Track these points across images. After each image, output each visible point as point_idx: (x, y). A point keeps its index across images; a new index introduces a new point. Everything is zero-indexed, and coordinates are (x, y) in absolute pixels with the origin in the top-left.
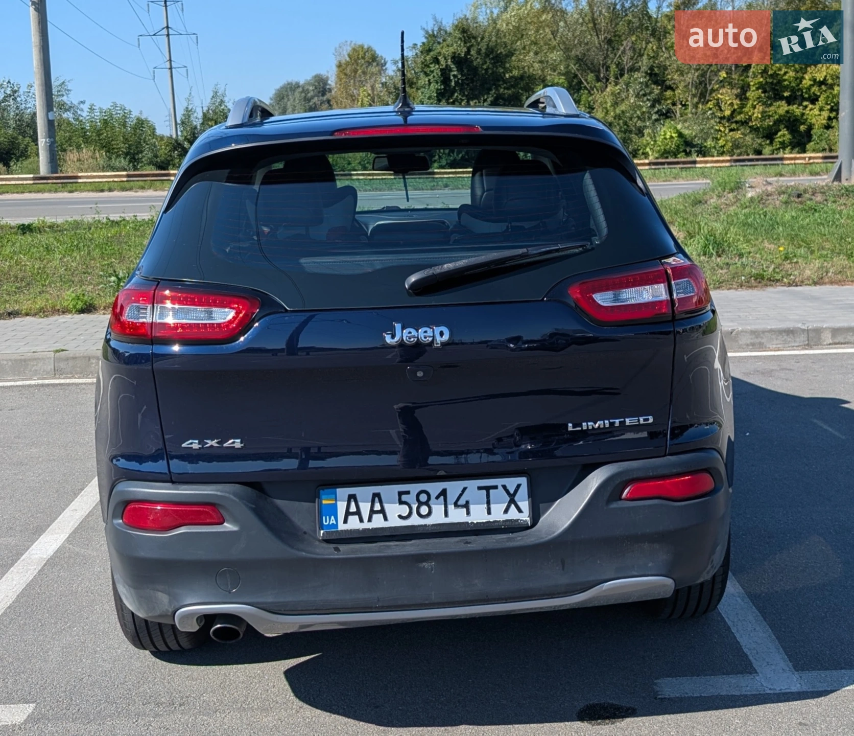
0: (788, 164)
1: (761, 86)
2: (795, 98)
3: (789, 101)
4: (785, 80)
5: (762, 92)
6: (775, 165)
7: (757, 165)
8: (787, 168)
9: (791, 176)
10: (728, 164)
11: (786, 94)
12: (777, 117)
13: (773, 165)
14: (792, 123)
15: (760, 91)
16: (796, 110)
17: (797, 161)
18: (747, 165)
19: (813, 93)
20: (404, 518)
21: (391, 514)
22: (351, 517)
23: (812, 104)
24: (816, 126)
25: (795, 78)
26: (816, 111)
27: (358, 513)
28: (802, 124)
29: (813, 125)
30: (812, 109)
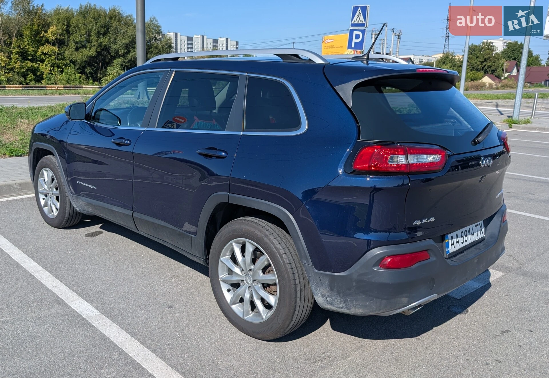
0: (49, 90)
1: (17, 53)
2: (34, 60)
4: (29, 51)
5: (19, 56)
6: (43, 90)
7: (35, 90)
8: (49, 91)
9: (51, 95)
10: (20, 89)
11: (30, 58)
12: (26, 68)
13: (42, 90)
14: (34, 71)
16: (35, 65)
17: (52, 89)
18: (30, 90)
19: (42, 58)
20: (462, 243)
21: (460, 242)
22: (452, 246)
23: (42, 63)
24: (45, 73)
25: (33, 51)
26: (44, 66)
27: (453, 244)
28: (39, 72)
29: (44, 72)
30: (42, 66)
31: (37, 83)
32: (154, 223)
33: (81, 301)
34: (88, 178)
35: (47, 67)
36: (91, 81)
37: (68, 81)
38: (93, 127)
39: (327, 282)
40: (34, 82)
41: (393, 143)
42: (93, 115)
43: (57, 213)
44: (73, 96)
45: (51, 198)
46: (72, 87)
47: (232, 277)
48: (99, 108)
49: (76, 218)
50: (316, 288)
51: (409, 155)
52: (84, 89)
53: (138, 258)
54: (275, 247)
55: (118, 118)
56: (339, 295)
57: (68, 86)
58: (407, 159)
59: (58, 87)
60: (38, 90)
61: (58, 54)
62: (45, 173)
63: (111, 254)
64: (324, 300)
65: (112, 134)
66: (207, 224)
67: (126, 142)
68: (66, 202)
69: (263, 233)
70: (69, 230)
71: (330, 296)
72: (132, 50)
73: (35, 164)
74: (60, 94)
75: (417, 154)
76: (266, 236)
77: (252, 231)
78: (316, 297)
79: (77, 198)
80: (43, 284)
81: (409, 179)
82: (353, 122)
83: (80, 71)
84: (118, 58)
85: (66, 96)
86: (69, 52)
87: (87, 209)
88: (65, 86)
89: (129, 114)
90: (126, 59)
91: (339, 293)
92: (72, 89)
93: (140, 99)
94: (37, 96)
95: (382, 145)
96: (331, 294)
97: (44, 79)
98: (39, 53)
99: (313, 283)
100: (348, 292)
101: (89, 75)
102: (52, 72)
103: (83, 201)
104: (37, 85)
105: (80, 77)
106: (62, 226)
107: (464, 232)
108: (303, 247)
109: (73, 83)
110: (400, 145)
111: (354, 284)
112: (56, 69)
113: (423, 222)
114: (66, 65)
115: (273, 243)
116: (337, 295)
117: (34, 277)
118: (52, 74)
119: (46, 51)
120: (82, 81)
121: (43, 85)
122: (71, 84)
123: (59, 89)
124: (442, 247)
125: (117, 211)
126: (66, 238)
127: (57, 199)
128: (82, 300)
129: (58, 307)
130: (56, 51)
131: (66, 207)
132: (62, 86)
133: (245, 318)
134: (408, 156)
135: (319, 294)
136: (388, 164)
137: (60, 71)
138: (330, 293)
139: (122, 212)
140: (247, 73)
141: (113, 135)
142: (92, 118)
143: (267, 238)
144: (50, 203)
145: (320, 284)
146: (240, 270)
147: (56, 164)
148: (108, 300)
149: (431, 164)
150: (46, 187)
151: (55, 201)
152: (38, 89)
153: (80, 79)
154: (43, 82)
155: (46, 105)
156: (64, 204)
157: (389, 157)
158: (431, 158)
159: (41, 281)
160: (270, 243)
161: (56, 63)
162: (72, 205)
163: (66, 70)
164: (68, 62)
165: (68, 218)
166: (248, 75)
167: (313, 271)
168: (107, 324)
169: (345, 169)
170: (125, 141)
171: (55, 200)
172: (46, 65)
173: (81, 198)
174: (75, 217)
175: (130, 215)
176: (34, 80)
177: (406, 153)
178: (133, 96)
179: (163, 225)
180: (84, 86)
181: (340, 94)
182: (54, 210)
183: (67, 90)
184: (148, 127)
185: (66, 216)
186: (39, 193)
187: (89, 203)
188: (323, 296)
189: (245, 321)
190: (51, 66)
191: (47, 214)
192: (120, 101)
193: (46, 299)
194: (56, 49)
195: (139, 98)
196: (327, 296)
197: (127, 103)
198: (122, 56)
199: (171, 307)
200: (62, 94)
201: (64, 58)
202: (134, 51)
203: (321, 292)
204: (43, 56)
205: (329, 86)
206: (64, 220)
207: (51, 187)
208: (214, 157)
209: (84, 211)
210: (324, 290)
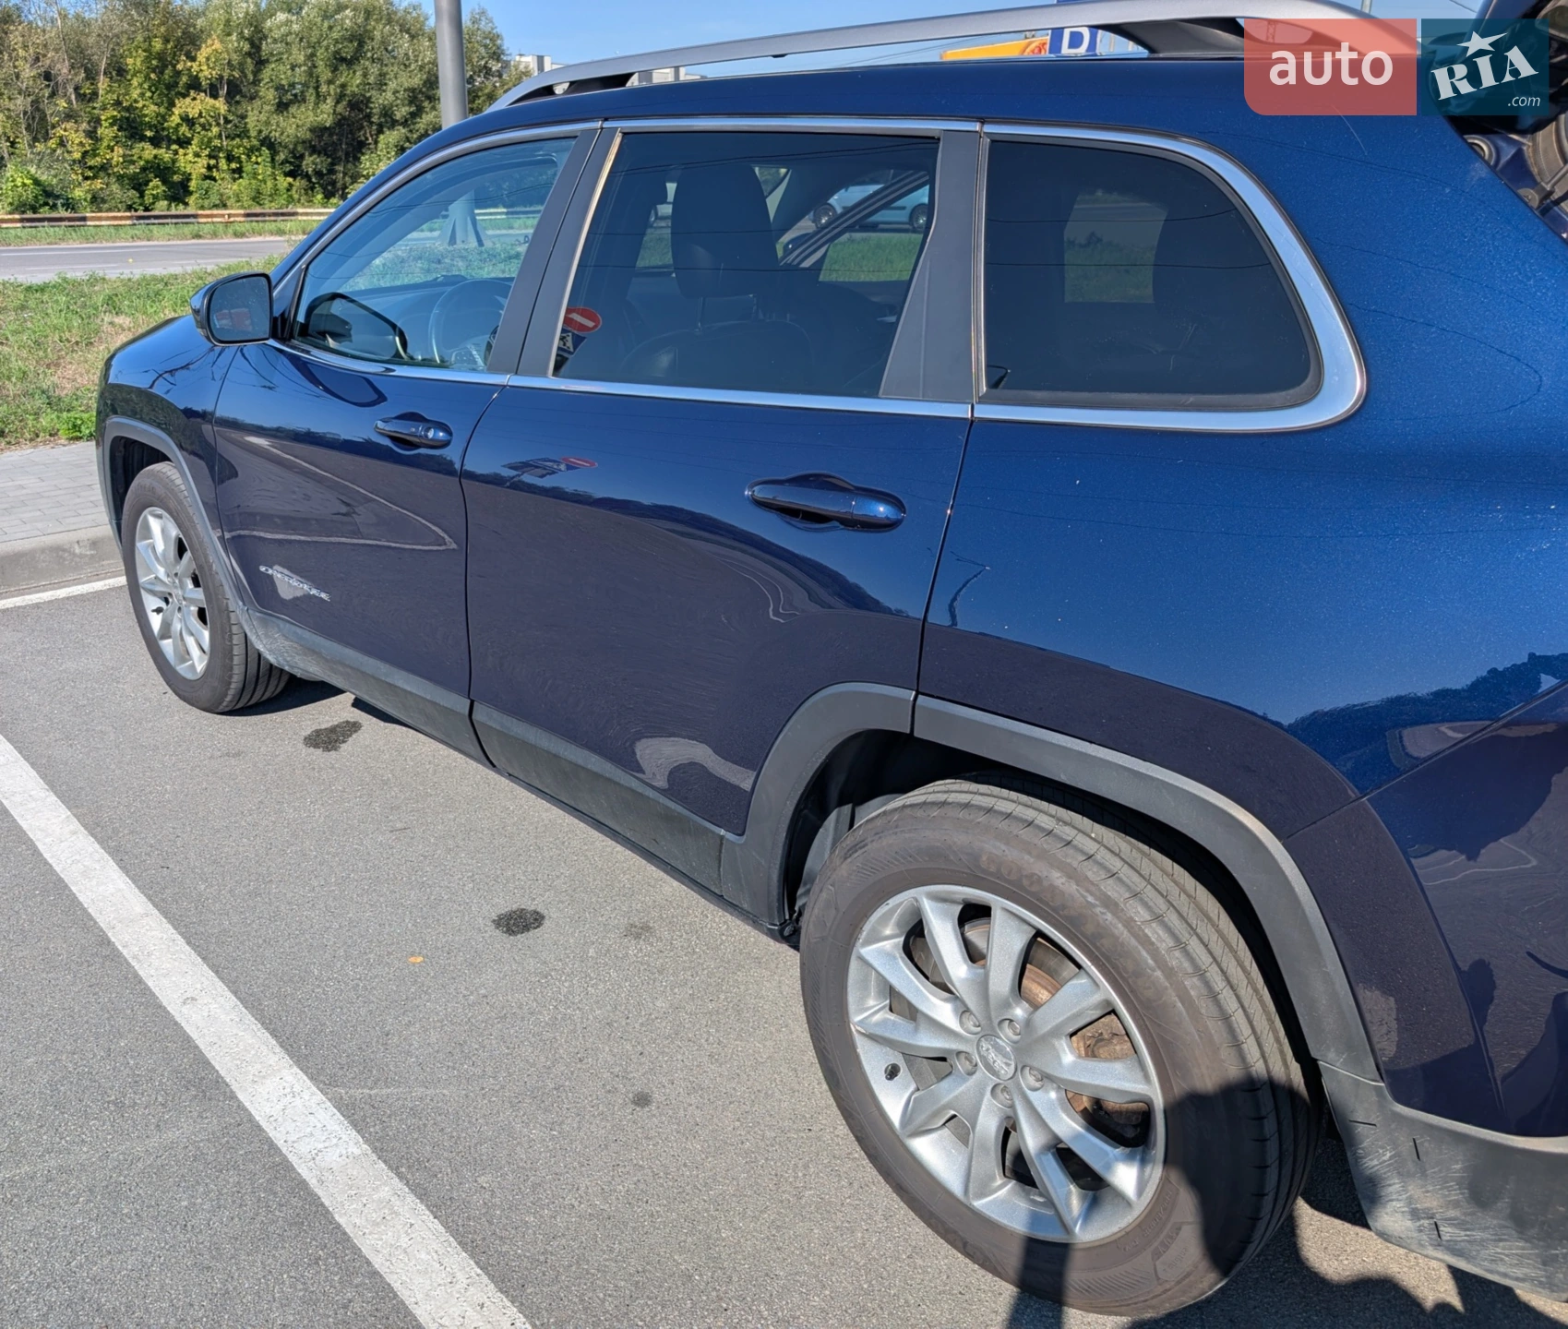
0: (205, 223)
1: (114, 121)
2: (161, 139)
3: (155, 142)
4: (146, 116)
5: (119, 130)
6: (190, 223)
7: (167, 224)
8: (207, 228)
9: (212, 238)
10: (128, 222)
11: (148, 134)
12: (142, 163)
13: (187, 223)
14: (162, 171)
15: (115, 128)
16: (165, 154)
17: (215, 220)
18: (154, 224)
19: (183, 134)
23: (183, 148)
24: (194, 177)
25: (158, 114)
26: (190, 157)
28: (175, 173)
29: (190, 174)
30: (185, 155)
31: (173, 205)
32: (556, 756)
33: (290, 1078)
34: (302, 538)
35: (199, 160)
36: (320, 197)
37: (257, 198)
38: (304, 367)
39: (1458, 1167)
40: (166, 202)
42: (301, 318)
43: (205, 662)
44: (272, 238)
45: (180, 609)
46: (270, 215)
47: (916, 1030)
48: (327, 288)
49: (269, 681)
52: (300, 218)
53: (496, 842)
54: (1161, 963)
55: (394, 326)
56: (1520, 1233)
57: (258, 210)
59: (229, 216)
60: (176, 224)
61: (227, 121)
62: (155, 525)
63: (399, 825)
64: (1423, 1234)
65: (375, 397)
67: (431, 434)
68: (230, 631)
69: (1093, 889)
70: (249, 718)
71: (1461, 1225)
72: (426, 104)
73: (121, 491)
74: (236, 235)
76: (1109, 904)
77: (1033, 874)
78: (1373, 1213)
79: (264, 623)
80: (146, 991)
83: (288, 168)
84: (389, 129)
85: (252, 239)
86: (257, 116)
87: (301, 665)
88: (248, 211)
89: (436, 311)
90: (411, 131)
91: (1519, 1220)
92: (267, 218)
93: (455, 243)
94: (174, 242)
96: (1467, 1218)
97: (191, 193)
98: (175, 119)
101: (314, 180)
102: (214, 174)
103: (287, 638)
104: (173, 212)
105: (291, 185)
106: (224, 706)
109: (271, 202)
112: (223, 164)
114: (250, 152)
115: (1146, 942)
116: (1507, 1227)
117: (115, 949)
118: (214, 180)
119: (193, 113)
120: (296, 196)
121: (190, 211)
122: (266, 206)
123: (232, 219)
125: (410, 693)
126: (238, 754)
127: (202, 615)
128: (296, 1069)
129: (200, 1116)
130: (223, 112)
131: (232, 650)
132: (242, 212)
133: (978, 1204)
135: (1397, 1204)
137: (234, 171)
138: (1464, 1214)
139: (430, 697)
140: (983, 122)
141: (381, 398)
142: (297, 329)
143: (1114, 914)
144: (179, 628)
145: (1411, 1166)
146: (955, 1010)
147: (186, 497)
148: (396, 1066)
150: (161, 572)
151: (194, 622)
152: (174, 221)
153: (288, 190)
154: (191, 200)
155: (189, 269)
156: (223, 638)
159: (141, 973)
160: (1133, 942)
161: (220, 149)
162: (252, 644)
163: (248, 168)
164: (255, 142)
165: (241, 685)
166: (989, 128)
167: (1383, 1107)
168: (397, 1214)
170: (428, 430)
171: (192, 619)
172: (197, 155)
173: (278, 626)
174: (266, 677)
175: (459, 713)
176: (166, 198)
178: (436, 234)
179: (595, 769)
180: (300, 210)
182: (195, 652)
183: (257, 221)
184: (516, 373)
185: (235, 678)
186: (143, 592)
187: (309, 649)
188: (1417, 1215)
189: (976, 1214)
190: (210, 157)
191: (172, 663)
192: (400, 253)
193: (154, 1070)
194: (221, 105)
195: (453, 240)
196: (1446, 1219)
197: (420, 258)
198: (402, 124)
199: (642, 1100)
200: (243, 235)
201: (244, 134)
202: (434, 108)
203: (1410, 1196)
204: (184, 129)
206: (229, 689)
207: (176, 574)
208: (837, 524)
209: (292, 667)
210: (1428, 1192)
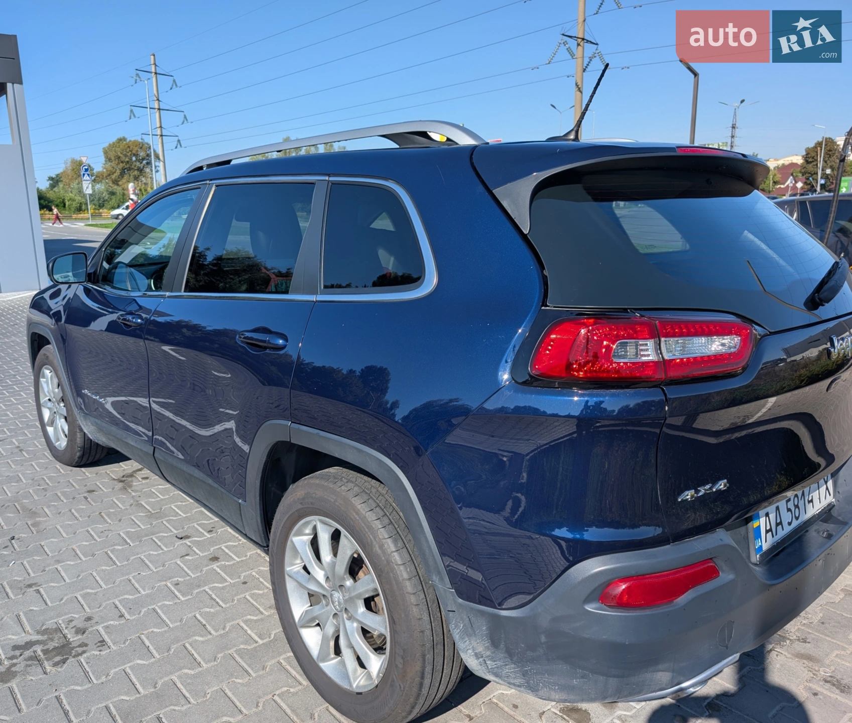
20: (790, 524)
21: (785, 523)
22: (768, 535)
27: (771, 530)
32: (183, 471)
39: (484, 628)
41: (625, 310)
43: (66, 441)
50: (462, 638)
51: (663, 339)
56: (511, 660)
58: (658, 348)
62: (46, 373)
64: (481, 665)
66: (259, 481)
67: (134, 321)
68: (75, 424)
71: (493, 659)
75: (681, 335)
78: (463, 655)
79: (86, 419)
81: (665, 395)
82: (533, 266)
91: (510, 654)
95: (599, 316)
96: (493, 655)
99: (457, 626)
100: (529, 653)
103: (94, 425)
107: (792, 499)
108: (430, 547)
110: (642, 316)
111: (543, 639)
113: (701, 494)
116: (507, 658)
124: (746, 538)
125: (134, 446)
134: (660, 341)
135: (470, 651)
136: (612, 363)
138: (492, 653)
139: (139, 447)
140: (330, 176)
142: (101, 278)
145: (469, 631)
146: (324, 575)
147: (56, 359)
149: (717, 358)
156: (72, 428)
157: (614, 347)
158: (716, 345)
162: (82, 430)
166: (332, 179)
167: (455, 602)
169: (512, 372)
175: (150, 454)
177: (655, 333)
179: (197, 476)
181: (505, 204)
182: (63, 436)
184: (171, 292)
186: (42, 407)
187: (100, 429)
188: (477, 656)
191: (54, 442)
196: (487, 657)
203: (473, 647)
205: (481, 188)
209: (98, 440)
210: (478, 643)
